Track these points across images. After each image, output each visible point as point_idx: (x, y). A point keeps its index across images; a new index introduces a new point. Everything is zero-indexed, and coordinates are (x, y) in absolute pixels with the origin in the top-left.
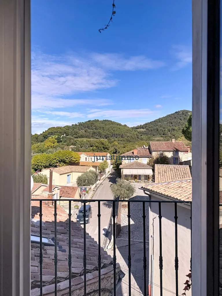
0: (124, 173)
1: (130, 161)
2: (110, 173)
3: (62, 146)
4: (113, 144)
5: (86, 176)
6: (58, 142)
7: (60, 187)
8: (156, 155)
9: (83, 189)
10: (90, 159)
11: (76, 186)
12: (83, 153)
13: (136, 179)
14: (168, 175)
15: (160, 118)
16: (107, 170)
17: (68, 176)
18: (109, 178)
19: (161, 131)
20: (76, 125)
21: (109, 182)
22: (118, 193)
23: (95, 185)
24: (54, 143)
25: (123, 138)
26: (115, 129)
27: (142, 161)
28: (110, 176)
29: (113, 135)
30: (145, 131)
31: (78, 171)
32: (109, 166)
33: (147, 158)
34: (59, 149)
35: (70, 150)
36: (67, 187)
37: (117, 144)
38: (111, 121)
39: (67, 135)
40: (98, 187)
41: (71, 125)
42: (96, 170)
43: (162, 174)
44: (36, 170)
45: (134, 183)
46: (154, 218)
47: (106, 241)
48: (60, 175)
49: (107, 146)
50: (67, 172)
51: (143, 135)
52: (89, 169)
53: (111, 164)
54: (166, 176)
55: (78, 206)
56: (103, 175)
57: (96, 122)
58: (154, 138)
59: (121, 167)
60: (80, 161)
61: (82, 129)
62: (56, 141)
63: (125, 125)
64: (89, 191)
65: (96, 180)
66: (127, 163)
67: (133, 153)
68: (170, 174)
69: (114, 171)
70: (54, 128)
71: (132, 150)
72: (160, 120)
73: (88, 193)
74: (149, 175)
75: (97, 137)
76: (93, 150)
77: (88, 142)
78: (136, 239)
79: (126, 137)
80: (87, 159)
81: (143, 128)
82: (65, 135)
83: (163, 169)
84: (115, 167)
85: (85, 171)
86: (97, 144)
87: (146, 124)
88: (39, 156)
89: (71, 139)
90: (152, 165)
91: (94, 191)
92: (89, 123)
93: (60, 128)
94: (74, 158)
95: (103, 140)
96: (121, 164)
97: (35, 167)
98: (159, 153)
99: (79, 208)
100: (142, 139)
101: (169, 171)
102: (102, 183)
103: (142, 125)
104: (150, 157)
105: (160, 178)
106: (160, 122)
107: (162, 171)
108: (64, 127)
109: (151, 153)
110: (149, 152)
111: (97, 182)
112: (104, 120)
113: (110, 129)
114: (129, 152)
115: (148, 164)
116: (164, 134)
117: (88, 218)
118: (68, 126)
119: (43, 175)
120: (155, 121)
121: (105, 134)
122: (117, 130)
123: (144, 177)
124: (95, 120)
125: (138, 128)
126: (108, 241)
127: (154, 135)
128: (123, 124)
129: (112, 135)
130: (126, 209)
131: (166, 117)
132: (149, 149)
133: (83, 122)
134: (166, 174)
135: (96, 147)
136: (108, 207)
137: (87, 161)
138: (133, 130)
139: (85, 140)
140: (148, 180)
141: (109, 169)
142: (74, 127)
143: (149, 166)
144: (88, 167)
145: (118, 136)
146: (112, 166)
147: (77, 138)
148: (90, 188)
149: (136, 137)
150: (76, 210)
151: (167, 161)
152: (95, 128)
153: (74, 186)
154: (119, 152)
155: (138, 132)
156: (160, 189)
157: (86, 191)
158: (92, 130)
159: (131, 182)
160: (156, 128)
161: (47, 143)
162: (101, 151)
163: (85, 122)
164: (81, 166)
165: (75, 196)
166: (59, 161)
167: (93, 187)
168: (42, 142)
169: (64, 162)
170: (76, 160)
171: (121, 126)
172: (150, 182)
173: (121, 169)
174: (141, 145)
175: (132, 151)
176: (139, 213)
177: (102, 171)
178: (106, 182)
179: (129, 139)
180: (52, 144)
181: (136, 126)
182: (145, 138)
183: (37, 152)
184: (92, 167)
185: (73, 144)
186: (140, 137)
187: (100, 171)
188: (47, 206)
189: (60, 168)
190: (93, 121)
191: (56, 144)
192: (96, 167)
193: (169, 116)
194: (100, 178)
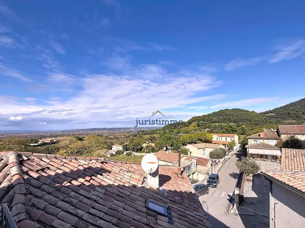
0: (250, 152)
1: (256, 142)
2: (237, 150)
3: (201, 129)
4: (241, 127)
5: (216, 152)
6: (198, 126)
7: (196, 158)
8: (286, 138)
9: (214, 161)
10: (220, 139)
11: (209, 158)
12: (215, 134)
13: (263, 158)
14: (298, 160)
15: (292, 103)
16: (235, 148)
17: (203, 150)
18: (236, 154)
19: (294, 114)
20: (211, 114)
21: (236, 157)
22: (243, 168)
23: (223, 159)
24: (195, 127)
25: (251, 122)
26: (243, 115)
27: (269, 142)
28: (237, 153)
29: (242, 120)
30: (274, 115)
31: (210, 147)
32: (236, 145)
33: (274, 140)
34: (198, 131)
35: (206, 132)
36: (202, 158)
37: (245, 127)
38: (239, 109)
39: (204, 122)
40: (227, 160)
41: (207, 114)
42: (226, 147)
43: (290, 159)
44: (183, 145)
45: (260, 162)
46: (276, 203)
47: (230, 206)
48: (198, 149)
49: (235, 129)
50: (202, 147)
51: (272, 119)
52: (219, 147)
53: (239, 143)
54: (295, 161)
55: (209, 174)
56: (231, 151)
57: (226, 111)
58: (285, 121)
59: (247, 146)
60: (213, 140)
61: (215, 117)
62: (196, 125)
63: (253, 112)
64: (218, 163)
65: (225, 155)
66: (253, 143)
67: (259, 135)
68: (301, 159)
69: (241, 149)
70: (195, 117)
71: (259, 132)
72: (291, 105)
73: (217, 164)
74: (277, 156)
75: (227, 122)
76: (223, 132)
77: (220, 126)
78: (258, 211)
79: (254, 121)
80: (218, 139)
81: (272, 113)
82: (202, 122)
83: (292, 153)
84: (242, 146)
85: (216, 148)
86: (226, 128)
87: (275, 109)
88: (185, 135)
89: (206, 124)
90: (280, 147)
91: (222, 163)
92: (220, 112)
93: (199, 117)
94: (208, 138)
95: (232, 125)
96: (247, 144)
97: (183, 143)
98: (289, 136)
99: (210, 175)
100: (271, 123)
101: (300, 156)
102: (230, 158)
103: (271, 110)
104: (279, 140)
105: (287, 163)
106: (292, 106)
107: (291, 155)
108: (202, 116)
109: (279, 135)
110: (277, 135)
111: (226, 157)
112: (233, 109)
113: (239, 115)
114: (256, 134)
115: (276, 145)
116: (297, 117)
117: (216, 183)
118: (204, 115)
119: (187, 148)
120: (285, 106)
121: (234, 119)
122: (245, 116)
123: (271, 157)
124: (226, 109)
125: (267, 113)
126: (232, 206)
127: (284, 119)
128: (251, 111)
129: (240, 120)
130: (250, 183)
131: (299, 101)
132: (277, 132)
133: (216, 112)
134: (295, 158)
135: (225, 130)
136: (234, 178)
137: (218, 140)
138: (262, 115)
139: (217, 124)
140: (276, 160)
141: (237, 147)
142: (209, 115)
143: (277, 147)
144: (218, 145)
145: (246, 120)
146: (239, 145)
147: (211, 123)
148: (219, 161)
149: (264, 121)
150: (207, 176)
151: (299, 143)
152: (225, 115)
153: (207, 158)
154: (246, 134)
155: (267, 117)
156: (283, 178)
157: (216, 163)
158: (223, 117)
159: (257, 160)
160: (286, 112)
161: (191, 127)
162: (230, 133)
163: (217, 111)
164: (214, 143)
165: (207, 165)
166: (197, 139)
167: (222, 160)
168: (187, 126)
169: (201, 140)
170: (210, 139)
171: (249, 112)
172: (277, 162)
173: (247, 148)
174: (270, 127)
175: (258, 134)
176: (264, 189)
177: (231, 148)
178: (233, 157)
179: (257, 122)
180: (194, 128)
181: (264, 111)
182: (274, 121)
183: (184, 133)
184: (222, 145)
185: (208, 128)
186: (269, 121)
187: (228, 148)
188: (176, 176)
189: (198, 144)
190: (224, 110)
191: (197, 128)
192: (226, 145)
193: (303, 100)
194: (228, 154)
